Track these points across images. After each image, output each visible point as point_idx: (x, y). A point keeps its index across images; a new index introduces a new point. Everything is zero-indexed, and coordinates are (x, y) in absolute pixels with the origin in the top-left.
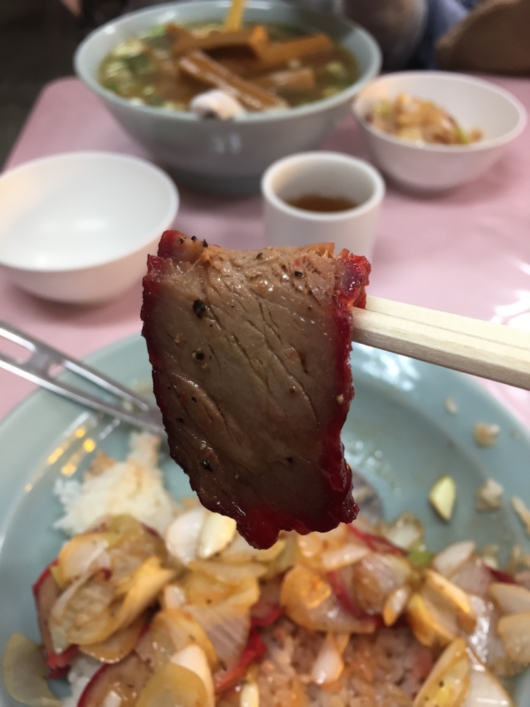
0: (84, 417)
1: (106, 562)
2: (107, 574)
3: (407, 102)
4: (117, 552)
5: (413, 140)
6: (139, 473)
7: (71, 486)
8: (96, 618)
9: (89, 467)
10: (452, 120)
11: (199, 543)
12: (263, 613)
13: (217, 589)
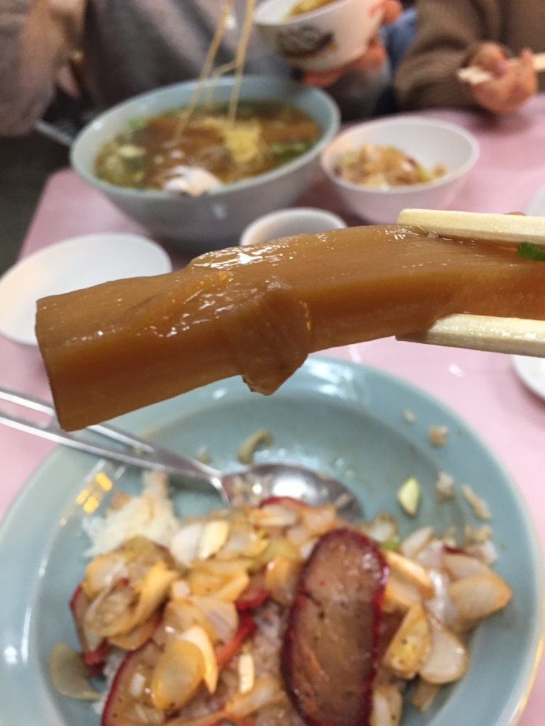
0: (101, 464)
1: (125, 573)
2: (125, 582)
3: (370, 150)
4: (133, 565)
5: (379, 185)
6: (151, 504)
7: (96, 522)
8: (119, 616)
9: (109, 504)
10: (412, 162)
11: (197, 549)
12: (251, 597)
13: (215, 580)
